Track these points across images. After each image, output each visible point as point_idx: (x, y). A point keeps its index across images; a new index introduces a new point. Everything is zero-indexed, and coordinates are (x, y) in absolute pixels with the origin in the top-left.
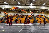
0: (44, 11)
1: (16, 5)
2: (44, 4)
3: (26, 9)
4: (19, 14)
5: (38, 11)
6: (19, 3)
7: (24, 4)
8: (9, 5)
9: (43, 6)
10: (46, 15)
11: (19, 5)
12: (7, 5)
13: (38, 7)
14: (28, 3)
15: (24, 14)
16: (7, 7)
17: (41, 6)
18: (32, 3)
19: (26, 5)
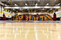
6: (26, 4)
12: (17, 6)
14: (33, 4)
16: (17, 8)
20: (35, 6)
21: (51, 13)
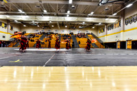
0: (91, 25)
1: (41, 15)
2: (92, 13)
3: (59, 22)
4: (46, 31)
5: (80, 25)
6: (45, 11)
7: (55, 14)
8: (28, 15)
9: (90, 17)
10: (94, 33)
11: (45, 15)
13: (80, 19)
14: (62, 11)
15: (54, 31)
16: (24, 18)
17: (86, 17)
18: (69, 12)
19: (58, 15)
20: (65, 16)
21: (99, 32)
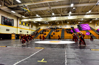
1: (50, 17)
5: (79, 21)
6: (53, 14)
7: (60, 15)
8: (42, 17)
11: (53, 16)
12: (39, 17)
14: (65, 12)
16: (40, 20)
18: (70, 13)
19: (62, 16)
21: (96, 25)
